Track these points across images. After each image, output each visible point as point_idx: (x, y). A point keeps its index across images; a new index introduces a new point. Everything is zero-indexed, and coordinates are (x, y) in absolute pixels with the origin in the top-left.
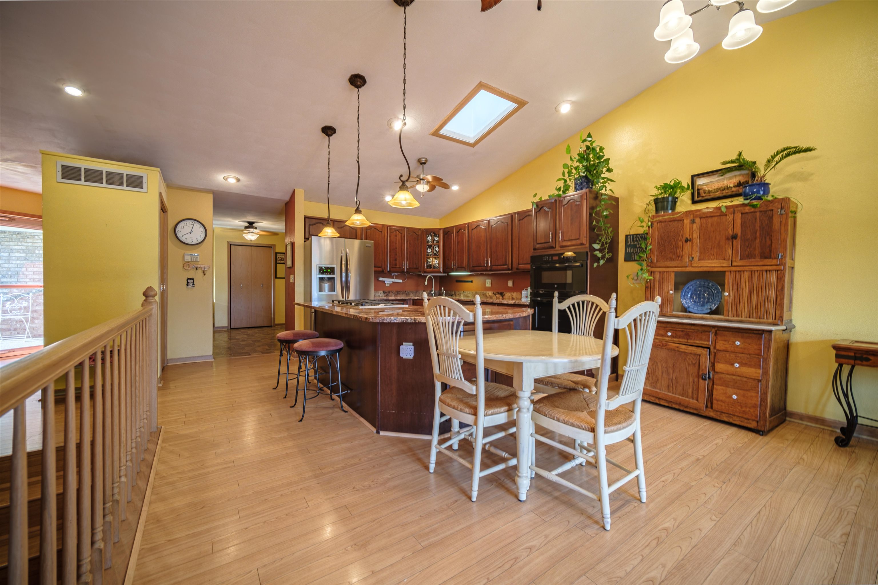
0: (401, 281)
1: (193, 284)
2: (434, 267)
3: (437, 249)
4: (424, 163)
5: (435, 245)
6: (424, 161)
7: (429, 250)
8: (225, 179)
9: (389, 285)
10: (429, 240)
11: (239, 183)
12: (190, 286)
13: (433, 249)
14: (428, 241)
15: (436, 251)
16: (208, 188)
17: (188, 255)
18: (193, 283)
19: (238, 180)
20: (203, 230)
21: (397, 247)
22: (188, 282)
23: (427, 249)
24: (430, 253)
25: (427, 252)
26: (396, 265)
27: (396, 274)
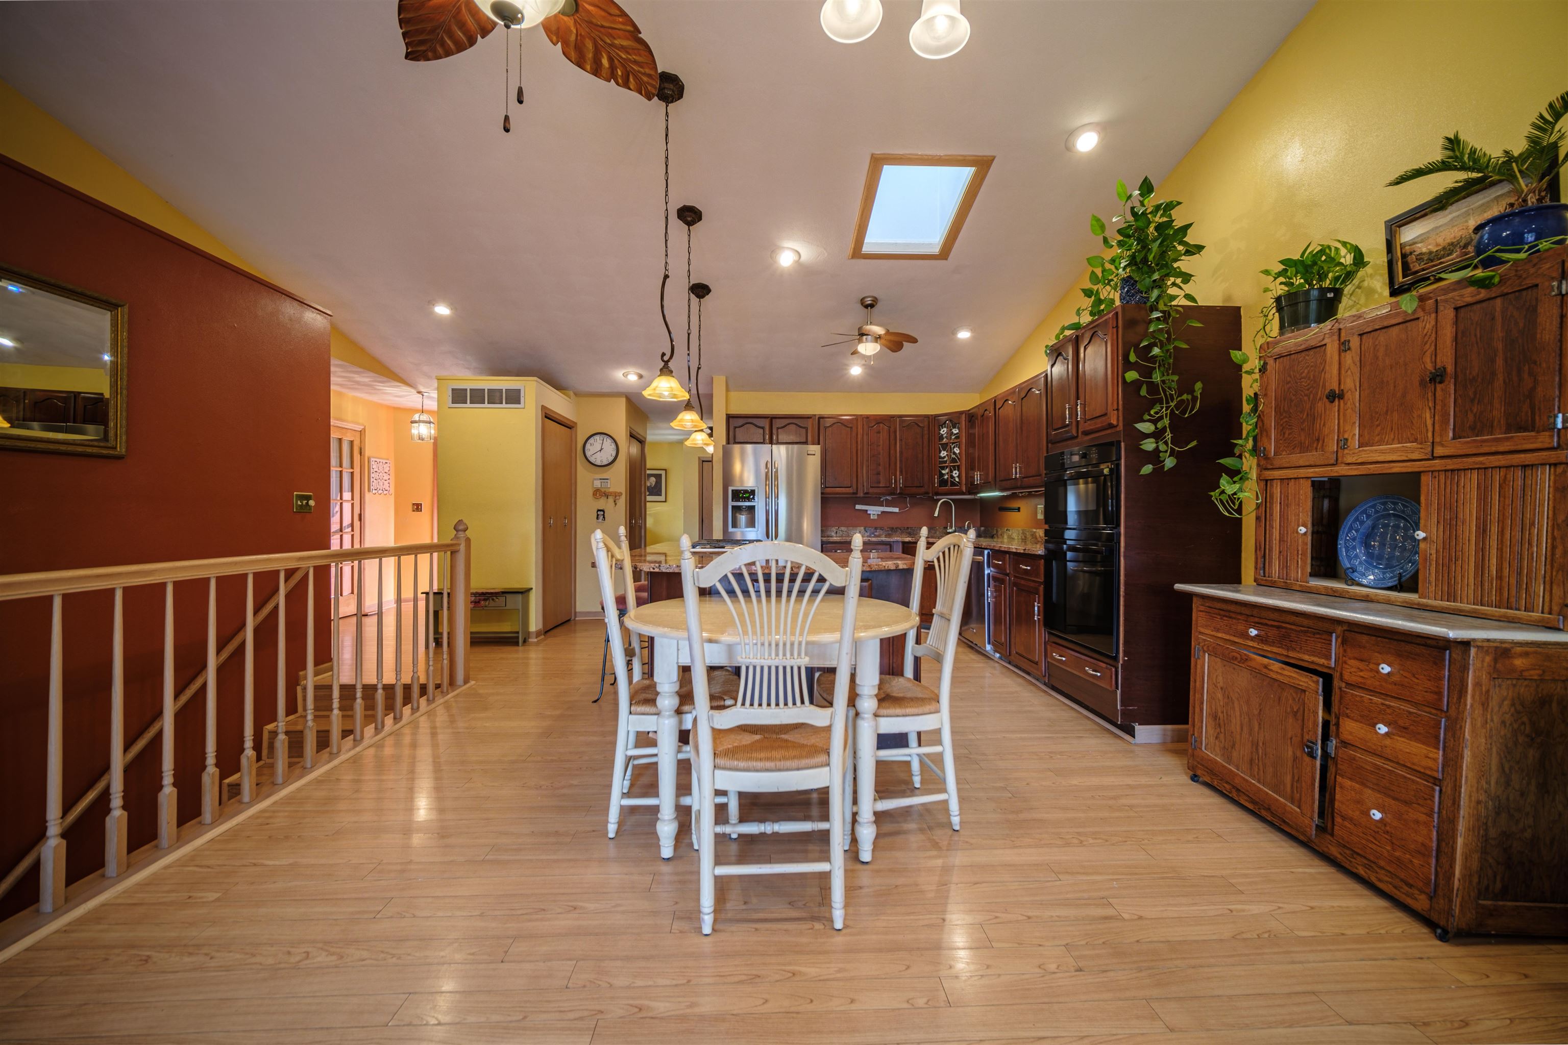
0: (896, 510)
1: (604, 517)
2: (953, 484)
3: (957, 450)
4: (872, 306)
5: (953, 443)
6: (869, 302)
7: (943, 452)
8: (625, 375)
9: (876, 518)
10: (942, 435)
11: (642, 381)
12: (600, 520)
13: (951, 451)
14: (941, 438)
15: (954, 453)
16: (615, 390)
17: (597, 479)
18: (604, 515)
19: (641, 376)
20: (614, 446)
21: (881, 452)
22: (598, 515)
23: (940, 452)
24: (945, 457)
25: (940, 457)
26: (879, 482)
27: (889, 498)
